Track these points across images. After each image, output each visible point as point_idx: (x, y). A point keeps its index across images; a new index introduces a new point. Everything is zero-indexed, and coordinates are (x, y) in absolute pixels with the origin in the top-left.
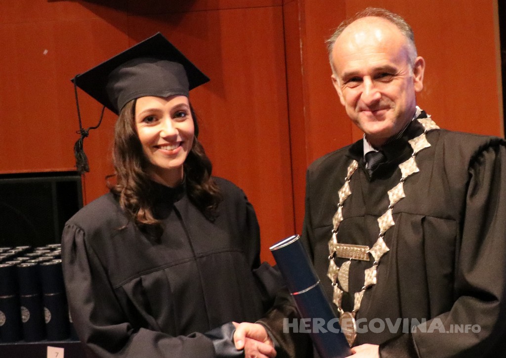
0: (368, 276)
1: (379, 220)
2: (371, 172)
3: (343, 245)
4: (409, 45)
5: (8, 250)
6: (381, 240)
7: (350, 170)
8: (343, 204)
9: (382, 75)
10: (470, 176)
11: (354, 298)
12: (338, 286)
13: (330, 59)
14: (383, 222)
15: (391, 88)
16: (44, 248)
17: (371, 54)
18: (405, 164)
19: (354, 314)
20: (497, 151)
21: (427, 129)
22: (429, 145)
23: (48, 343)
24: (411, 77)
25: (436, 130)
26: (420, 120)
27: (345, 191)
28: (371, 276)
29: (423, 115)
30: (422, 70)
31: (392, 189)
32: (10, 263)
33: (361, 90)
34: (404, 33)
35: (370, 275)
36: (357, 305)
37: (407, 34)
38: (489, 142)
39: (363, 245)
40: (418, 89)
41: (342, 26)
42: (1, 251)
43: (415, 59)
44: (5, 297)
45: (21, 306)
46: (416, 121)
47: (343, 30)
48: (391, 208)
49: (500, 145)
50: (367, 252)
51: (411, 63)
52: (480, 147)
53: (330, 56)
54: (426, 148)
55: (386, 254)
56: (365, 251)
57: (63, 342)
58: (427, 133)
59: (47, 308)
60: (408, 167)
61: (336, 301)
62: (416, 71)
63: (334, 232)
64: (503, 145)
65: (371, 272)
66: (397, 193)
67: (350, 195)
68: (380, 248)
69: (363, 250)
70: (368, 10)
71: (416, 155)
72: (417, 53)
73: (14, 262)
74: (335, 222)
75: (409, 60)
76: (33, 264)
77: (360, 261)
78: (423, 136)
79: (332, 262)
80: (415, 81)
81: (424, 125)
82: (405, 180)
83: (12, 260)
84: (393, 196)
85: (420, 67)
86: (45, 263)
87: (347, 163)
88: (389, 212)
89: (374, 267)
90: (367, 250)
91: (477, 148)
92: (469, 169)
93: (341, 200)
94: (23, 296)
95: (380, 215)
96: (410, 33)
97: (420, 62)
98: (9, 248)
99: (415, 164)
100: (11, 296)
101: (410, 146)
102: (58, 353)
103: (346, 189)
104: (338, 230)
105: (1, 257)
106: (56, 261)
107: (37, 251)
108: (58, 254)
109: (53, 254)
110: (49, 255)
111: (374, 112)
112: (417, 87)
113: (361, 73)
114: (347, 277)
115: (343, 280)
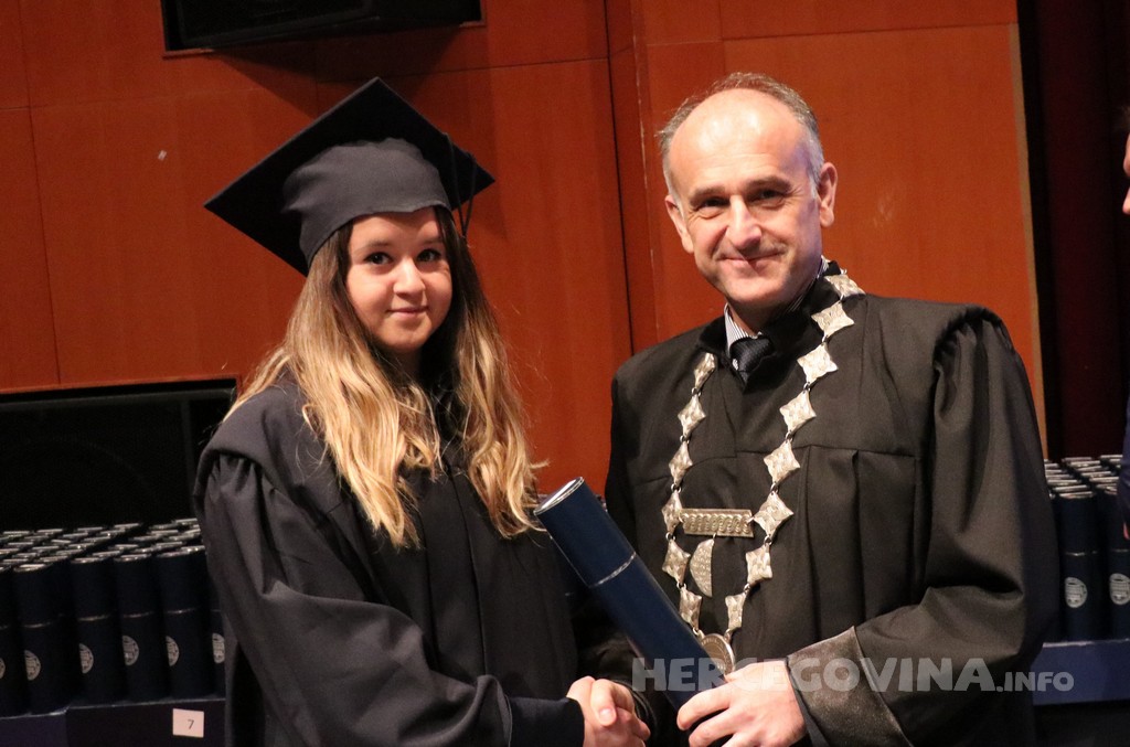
0: (754, 563)
1: (766, 460)
2: (745, 377)
3: (697, 510)
4: (811, 141)
5: (99, 531)
6: (773, 498)
7: (700, 374)
9: (764, 193)
10: (936, 374)
11: (726, 608)
12: (689, 589)
13: (664, 167)
14: (775, 463)
15: (781, 221)
16: (166, 526)
17: (743, 155)
18: (808, 357)
19: (729, 636)
20: (978, 331)
21: (844, 294)
22: (851, 322)
23: (173, 702)
24: (813, 200)
25: (861, 295)
26: (828, 278)
27: (692, 413)
28: (759, 564)
29: (834, 270)
30: (832, 189)
31: (789, 404)
32: (101, 554)
33: (727, 222)
34: (802, 119)
35: (759, 561)
36: (735, 620)
37: (807, 122)
38: (964, 313)
39: (737, 508)
40: (826, 223)
42: (86, 534)
43: (821, 166)
44: (92, 619)
45: (122, 634)
46: (822, 280)
47: (689, 113)
48: (789, 437)
49: (984, 322)
50: (751, 520)
51: (813, 173)
52: (950, 324)
54: (845, 328)
55: (785, 523)
56: (744, 518)
58: (844, 302)
59: (172, 637)
60: (816, 364)
61: (688, 616)
62: (822, 191)
63: (675, 488)
64: (988, 320)
66: (798, 411)
67: (703, 419)
68: (773, 512)
69: (740, 517)
70: (738, 76)
71: (829, 340)
72: (824, 156)
73: (109, 553)
74: (676, 471)
75: (810, 168)
76: (144, 556)
77: (732, 538)
78: (838, 307)
79: (673, 545)
80: (820, 207)
81: (837, 287)
82: (812, 386)
83: (106, 550)
84: (790, 415)
85: (829, 183)
86: (165, 554)
87: (693, 363)
88: (786, 447)
89: (765, 548)
90: (749, 517)
91: (944, 326)
92: (934, 364)
93: (686, 430)
94: (125, 616)
95: (768, 452)
96: (812, 120)
97: (829, 173)
98: (101, 528)
99: (828, 356)
100: (103, 617)
101: (816, 324)
102: (193, 722)
103: (693, 409)
104: (681, 484)
105: (85, 545)
106: (189, 550)
107: (153, 532)
108: (192, 536)
109: (183, 537)
110: (176, 538)
111: (752, 261)
112: (824, 217)
113: (726, 190)
114: (709, 569)
115: (702, 576)
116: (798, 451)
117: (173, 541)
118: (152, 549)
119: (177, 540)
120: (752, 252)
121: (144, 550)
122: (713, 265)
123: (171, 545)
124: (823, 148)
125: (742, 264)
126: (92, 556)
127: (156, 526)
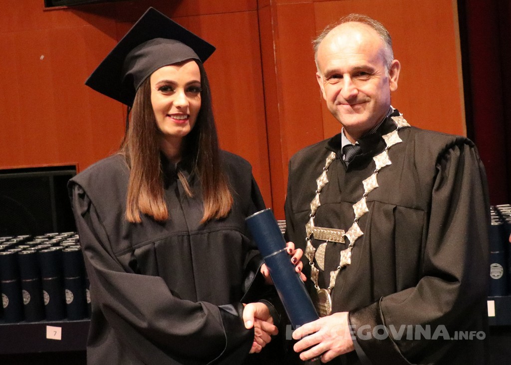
0: (344, 256)
1: (354, 206)
2: (347, 164)
3: (320, 228)
4: (386, 49)
5: (10, 239)
6: (355, 226)
7: (328, 161)
8: (321, 191)
9: (360, 73)
10: (437, 171)
11: (330, 276)
12: (314, 266)
14: (357, 208)
15: (368, 86)
16: (43, 237)
17: (351, 54)
18: (378, 157)
19: (330, 290)
20: (462, 149)
21: (399, 126)
22: (400, 141)
23: (47, 322)
24: (386, 78)
25: (408, 127)
26: (392, 118)
27: (323, 180)
28: (346, 257)
29: (396, 114)
30: (397, 72)
31: (367, 179)
32: (12, 250)
33: (341, 86)
34: (382, 37)
35: (346, 256)
36: (332, 283)
37: (385, 39)
38: (454, 140)
39: (339, 229)
40: (393, 89)
41: (328, 29)
42: (4, 240)
43: (391, 61)
44: (8, 282)
45: (22, 289)
46: (389, 118)
48: (365, 196)
49: (465, 144)
50: (344, 235)
51: (387, 65)
52: (447, 145)
53: (316, 55)
54: (398, 144)
55: (360, 238)
56: (341, 234)
57: (61, 322)
58: (399, 130)
59: (46, 291)
60: (382, 160)
61: (314, 279)
62: (391, 73)
63: (312, 216)
64: (467, 144)
65: (346, 254)
66: (370, 183)
67: (327, 183)
68: (355, 232)
69: (339, 233)
70: (351, 16)
71: (389, 149)
72: (394, 56)
73: (16, 250)
74: (313, 208)
75: (385, 62)
76: (33, 251)
77: (336, 243)
78: (395, 133)
79: (309, 243)
80: (390, 81)
81: (397, 122)
82: (379, 171)
83: (14, 248)
84: (367, 185)
85: (396, 70)
86: (43, 251)
87: (326, 154)
88: (363, 200)
89: (349, 249)
90: (343, 233)
91: (444, 146)
92: (436, 165)
93: (319, 188)
94: (24, 280)
95: (354, 202)
96: (388, 38)
97: (396, 65)
98: (11, 237)
99: (388, 157)
100: (13, 281)
101: (383, 140)
102: (56, 332)
103: (324, 178)
104: (315, 214)
105: (4, 246)
106: (54, 249)
107: (36, 240)
108: (55, 242)
109: (51, 242)
110: (47, 243)
111: (352, 106)
112: (392, 87)
113: (342, 71)
114: (324, 257)
115: (320, 260)
116: (368, 203)
117: (46, 244)
118: (36, 248)
119: (48, 244)
120: (353, 101)
121: (33, 249)
122: (334, 107)
123: (45, 246)
124: (393, 52)
125: (348, 107)
126: (8, 251)
127: (37, 237)
